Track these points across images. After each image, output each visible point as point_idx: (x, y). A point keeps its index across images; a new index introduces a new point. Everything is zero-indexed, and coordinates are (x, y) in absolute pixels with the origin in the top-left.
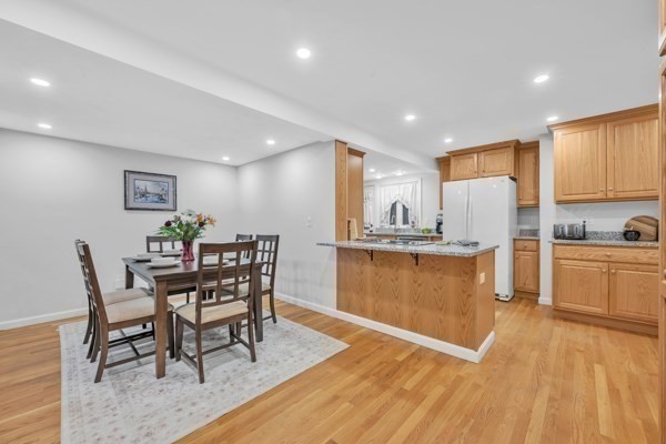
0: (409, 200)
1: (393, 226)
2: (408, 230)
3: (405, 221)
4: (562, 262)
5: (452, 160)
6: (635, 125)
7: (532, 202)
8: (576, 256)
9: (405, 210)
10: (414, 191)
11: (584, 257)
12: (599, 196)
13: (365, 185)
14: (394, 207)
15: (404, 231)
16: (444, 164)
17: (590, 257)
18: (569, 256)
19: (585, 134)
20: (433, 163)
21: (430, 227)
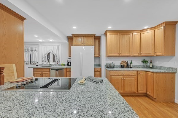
0: (56, 52)
1: (48, 63)
2: (55, 65)
3: (54, 61)
4: (112, 77)
5: (74, 38)
6: (125, 35)
7: (98, 56)
8: (116, 75)
9: (54, 56)
10: (58, 49)
11: (118, 75)
12: (118, 55)
13: (24, 44)
14: (49, 54)
15: (54, 65)
16: (71, 39)
17: (119, 75)
18: (114, 75)
19: (115, 35)
20: (66, 39)
21: (64, 64)
